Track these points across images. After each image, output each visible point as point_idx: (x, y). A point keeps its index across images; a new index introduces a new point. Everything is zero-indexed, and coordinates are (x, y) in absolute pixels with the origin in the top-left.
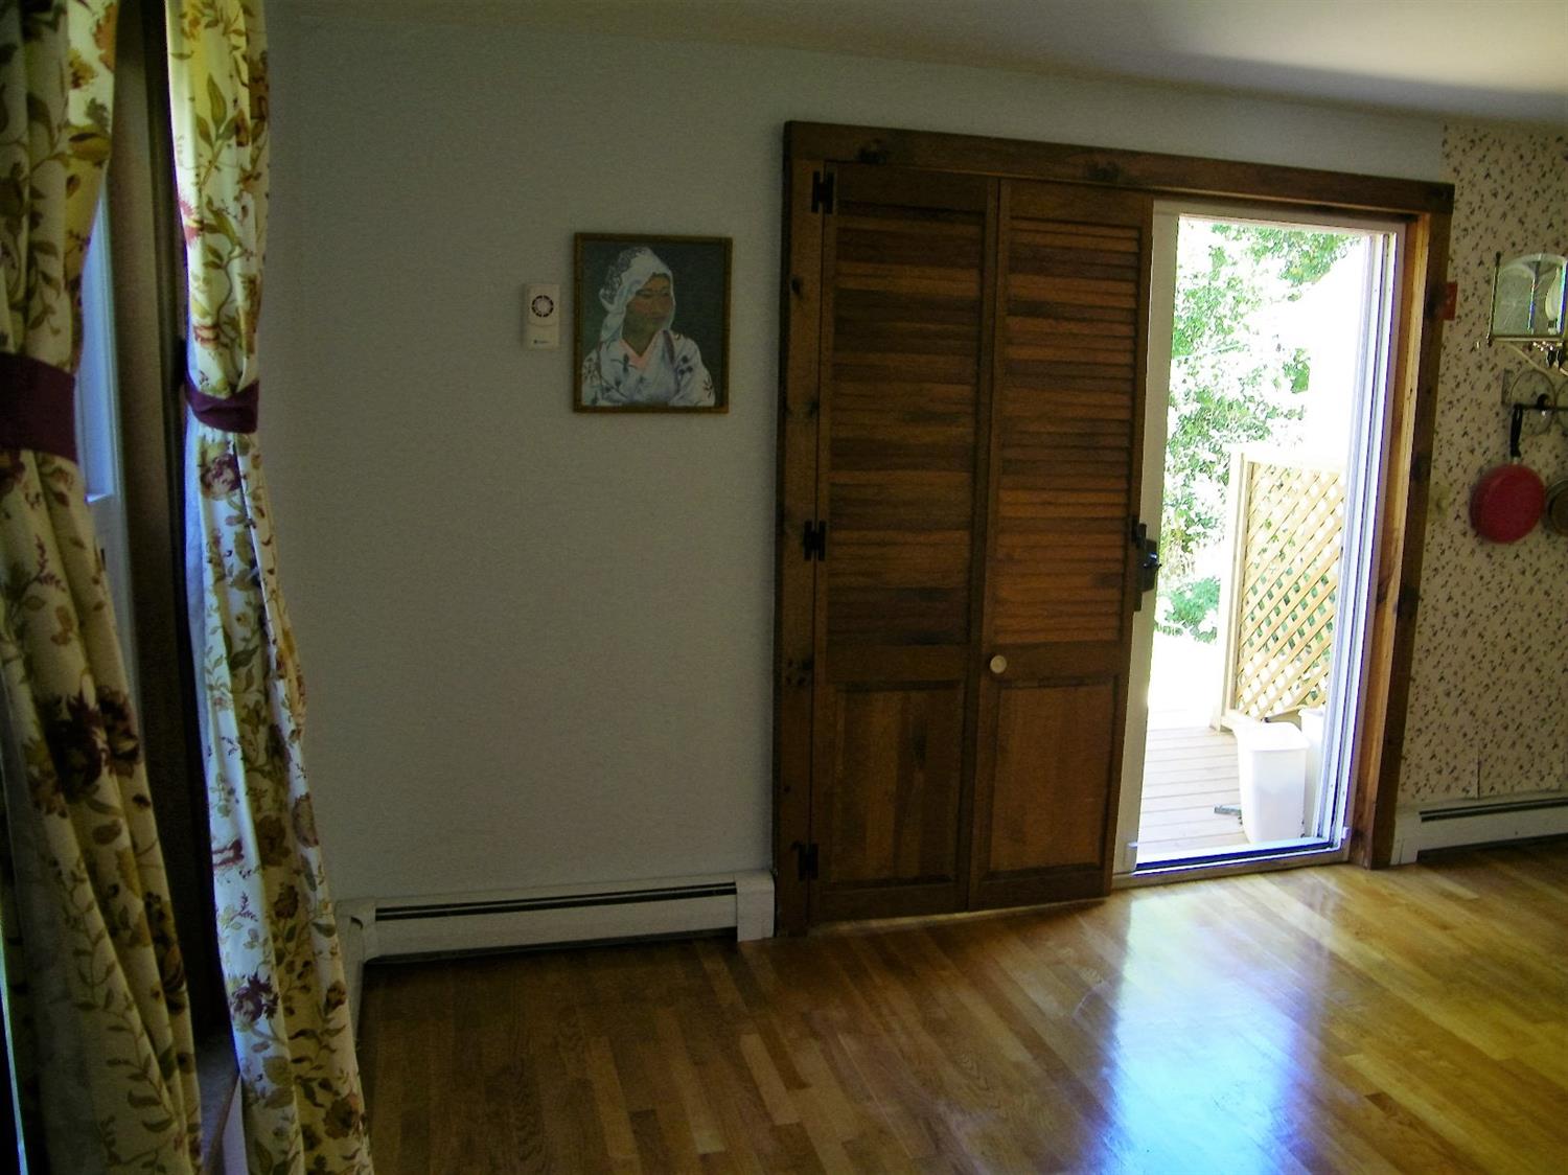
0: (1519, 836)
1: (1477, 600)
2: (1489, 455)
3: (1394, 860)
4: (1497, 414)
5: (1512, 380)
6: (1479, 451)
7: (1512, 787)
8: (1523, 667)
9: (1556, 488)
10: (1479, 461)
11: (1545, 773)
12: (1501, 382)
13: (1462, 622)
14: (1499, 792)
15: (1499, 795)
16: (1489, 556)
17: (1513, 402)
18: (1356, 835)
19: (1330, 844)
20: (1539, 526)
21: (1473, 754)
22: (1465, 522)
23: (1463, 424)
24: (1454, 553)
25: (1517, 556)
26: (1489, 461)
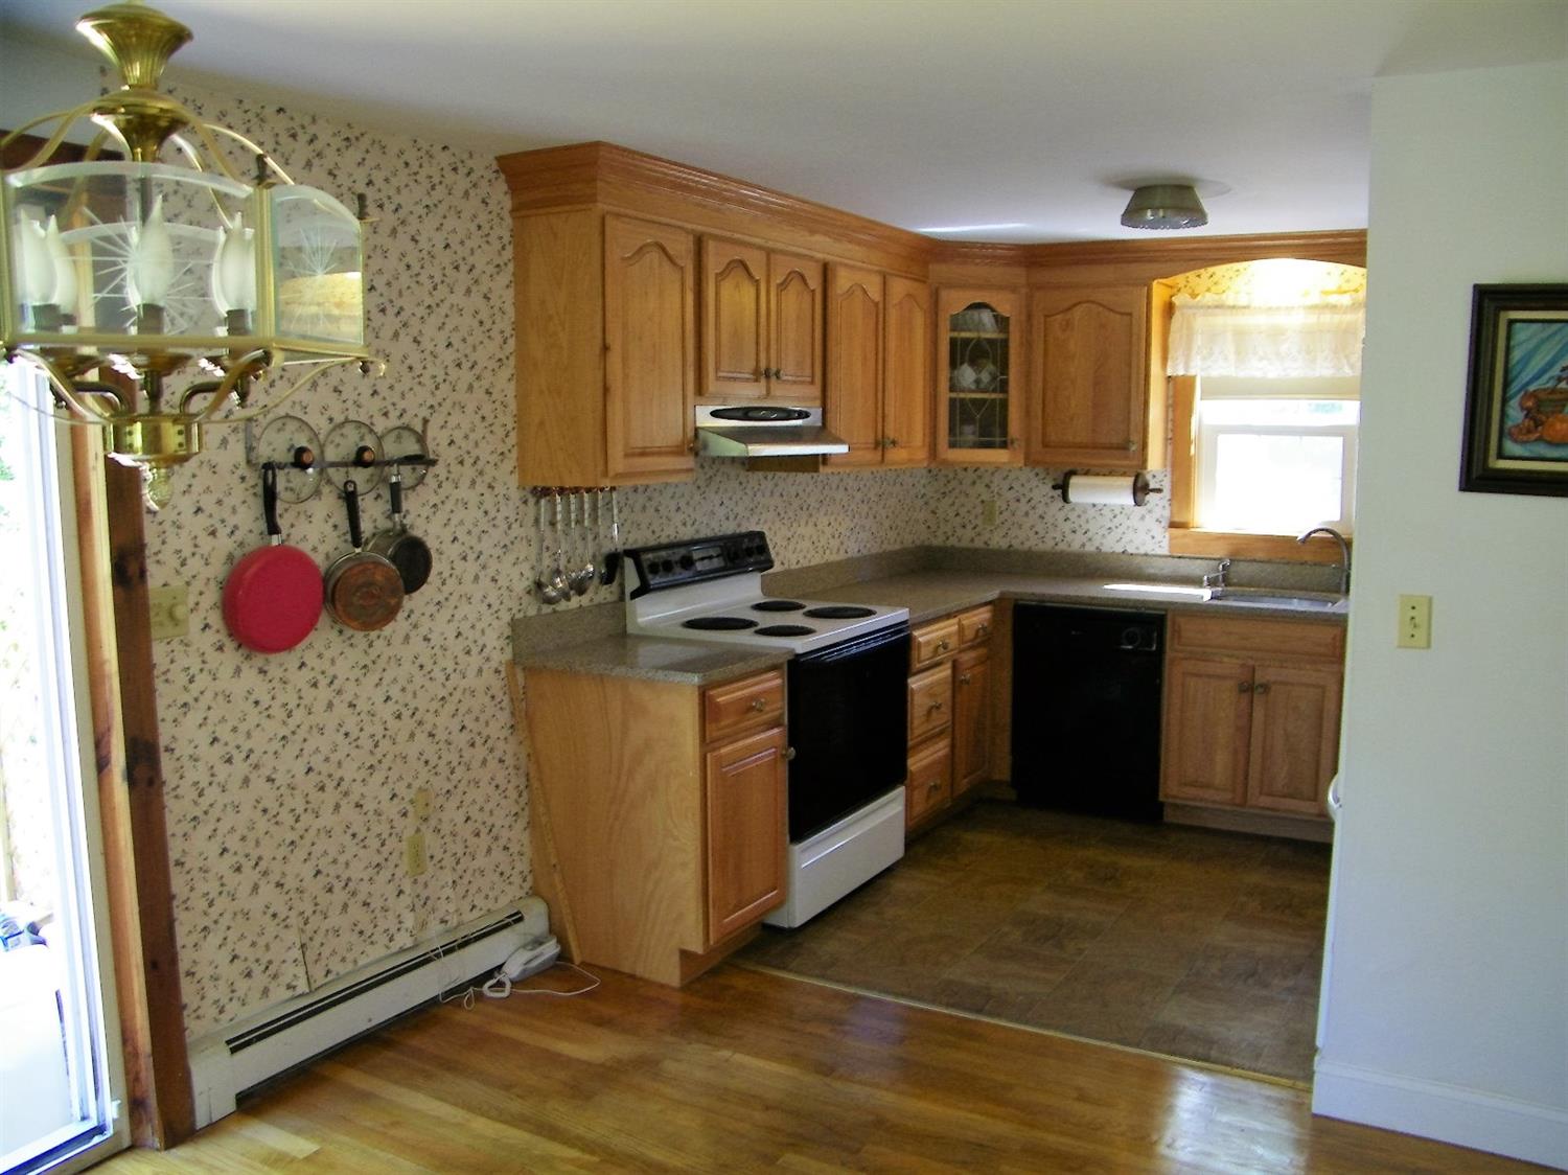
0: (375, 1022)
1: (256, 733)
2: (238, 535)
3: (201, 1121)
4: (243, 479)
5: (257, 431)
6: (223, 532)
7: (355, 962)
8: (337, 807)
9: (338, 568)
10: (225, 545)
11: (393, 930)
12: (241, 435)
13: (240, 768)
14: (338, 974)
15: (339, 978)
16: (262, 671)
17: (263, 461)
18: (135, 1106)
19: (99, 1129)
20: (324, 620)
21: (292, 936)
22: (218, 631)
23: (194, 496)
24: (210, 678)
25: (303, 664)
26: (241, 544)
